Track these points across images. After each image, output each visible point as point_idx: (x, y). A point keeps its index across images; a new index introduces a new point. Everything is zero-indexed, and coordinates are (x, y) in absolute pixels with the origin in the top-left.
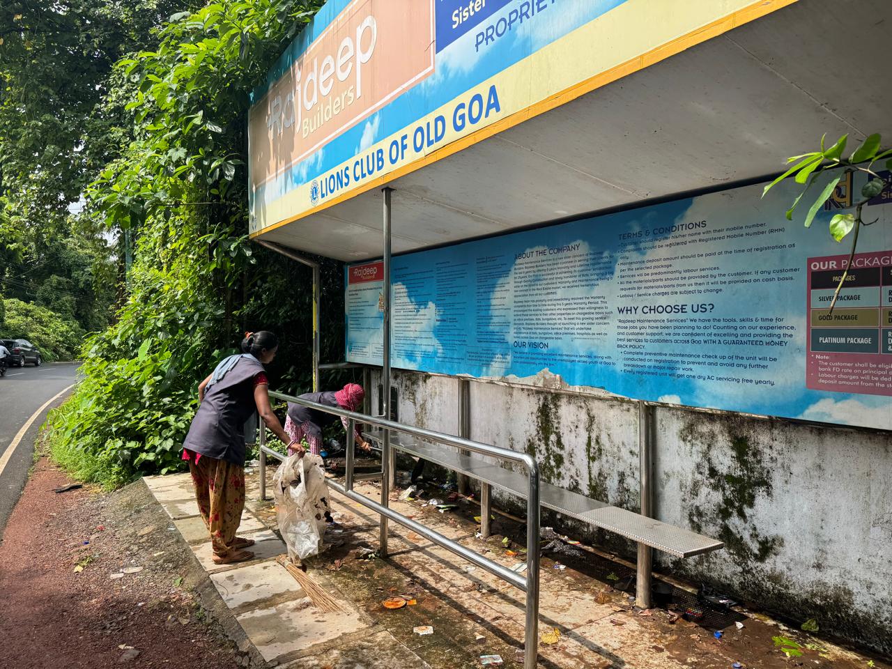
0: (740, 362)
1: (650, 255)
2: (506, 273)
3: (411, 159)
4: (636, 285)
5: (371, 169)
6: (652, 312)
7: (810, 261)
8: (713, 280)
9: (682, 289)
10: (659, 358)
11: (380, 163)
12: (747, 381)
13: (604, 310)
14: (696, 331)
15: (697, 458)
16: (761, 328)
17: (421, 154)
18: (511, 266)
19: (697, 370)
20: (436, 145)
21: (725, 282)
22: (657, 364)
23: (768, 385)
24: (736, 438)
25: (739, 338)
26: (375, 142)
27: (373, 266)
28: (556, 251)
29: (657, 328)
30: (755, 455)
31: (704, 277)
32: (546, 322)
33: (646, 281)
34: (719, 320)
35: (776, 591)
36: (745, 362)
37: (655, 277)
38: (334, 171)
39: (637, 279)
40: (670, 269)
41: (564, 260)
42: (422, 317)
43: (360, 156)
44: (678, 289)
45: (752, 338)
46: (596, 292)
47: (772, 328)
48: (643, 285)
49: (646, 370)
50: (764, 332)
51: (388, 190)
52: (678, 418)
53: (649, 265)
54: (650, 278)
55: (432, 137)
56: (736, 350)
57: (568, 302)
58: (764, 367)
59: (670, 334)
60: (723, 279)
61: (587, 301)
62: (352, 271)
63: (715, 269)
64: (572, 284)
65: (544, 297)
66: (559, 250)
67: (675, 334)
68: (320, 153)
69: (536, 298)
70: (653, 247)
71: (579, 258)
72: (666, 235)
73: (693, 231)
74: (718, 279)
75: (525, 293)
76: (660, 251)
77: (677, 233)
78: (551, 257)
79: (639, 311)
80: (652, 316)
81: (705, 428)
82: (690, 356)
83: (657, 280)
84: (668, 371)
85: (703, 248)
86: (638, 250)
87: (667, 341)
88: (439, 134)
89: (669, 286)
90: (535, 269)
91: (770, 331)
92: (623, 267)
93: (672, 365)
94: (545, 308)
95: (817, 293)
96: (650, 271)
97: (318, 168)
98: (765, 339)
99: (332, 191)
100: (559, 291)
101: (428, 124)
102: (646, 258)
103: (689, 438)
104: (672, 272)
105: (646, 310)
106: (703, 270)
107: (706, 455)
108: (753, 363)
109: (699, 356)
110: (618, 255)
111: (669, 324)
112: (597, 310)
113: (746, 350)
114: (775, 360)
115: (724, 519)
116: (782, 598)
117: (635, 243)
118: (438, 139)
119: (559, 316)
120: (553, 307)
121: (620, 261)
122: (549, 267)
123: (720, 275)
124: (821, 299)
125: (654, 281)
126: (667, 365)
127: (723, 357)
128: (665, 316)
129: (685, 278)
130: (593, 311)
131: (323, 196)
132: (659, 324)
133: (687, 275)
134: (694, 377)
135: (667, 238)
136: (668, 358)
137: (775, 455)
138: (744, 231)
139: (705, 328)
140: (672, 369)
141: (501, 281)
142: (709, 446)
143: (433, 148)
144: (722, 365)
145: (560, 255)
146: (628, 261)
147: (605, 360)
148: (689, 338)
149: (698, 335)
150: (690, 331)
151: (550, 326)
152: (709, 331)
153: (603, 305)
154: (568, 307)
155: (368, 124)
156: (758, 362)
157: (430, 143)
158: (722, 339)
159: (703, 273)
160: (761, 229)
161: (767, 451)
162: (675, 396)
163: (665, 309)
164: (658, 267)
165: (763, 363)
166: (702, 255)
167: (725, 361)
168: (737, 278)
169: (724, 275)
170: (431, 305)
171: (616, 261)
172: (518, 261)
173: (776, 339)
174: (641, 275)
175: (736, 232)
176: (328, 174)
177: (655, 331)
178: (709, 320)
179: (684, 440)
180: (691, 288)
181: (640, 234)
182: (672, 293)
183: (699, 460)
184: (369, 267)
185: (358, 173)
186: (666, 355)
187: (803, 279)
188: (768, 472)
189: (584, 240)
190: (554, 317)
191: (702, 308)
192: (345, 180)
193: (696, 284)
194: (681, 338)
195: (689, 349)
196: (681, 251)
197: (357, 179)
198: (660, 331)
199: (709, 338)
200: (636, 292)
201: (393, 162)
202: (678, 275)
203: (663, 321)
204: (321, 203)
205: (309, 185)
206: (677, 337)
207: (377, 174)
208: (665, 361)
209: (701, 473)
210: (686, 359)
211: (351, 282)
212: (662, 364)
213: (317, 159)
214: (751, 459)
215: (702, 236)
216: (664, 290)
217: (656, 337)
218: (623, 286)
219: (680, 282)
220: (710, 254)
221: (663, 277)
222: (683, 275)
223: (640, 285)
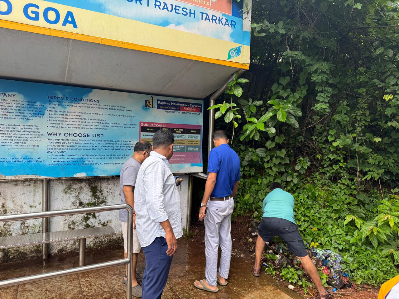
0: (115, 157)
1: (68, 109)
4: (60, 123)
6: (71, 136)
7: (141, 123)
8: (103, 125)
9: (88, 127)
10: (74, 157)
12: (117, 164)
13: (37, 133)
14: (95, 145)
15: (73, 199)
19: (95, 161)
21: (108, 126)
22: (74, 160)
24: (92, 187)
25: (114, 148)
29: (74, 143)
30: (100, 192)
31: (99, 123)
34: (106, 141)
35: (108, 240)
36: (117, 157)
39: (61, 119)
40: (80, 117)
41: (1, 101)
44: (86, 127)
45: (119, 148)
46: (30, 123)
47: (127, 144)
48: (65, 123)
49: (66, 163)
50: (124, 145)
52: (62, 184)
53: (68, 114)
54: (69, 120)
56: (112, 152)
57: (5, 126)
58: (124, 158)
59: (81, 146)
60: (107, 125)
61: (23, 127)
63: (104, 120)
64: (8, 117)
67: (83, 146)
70: (70, 106)
71: (16, 102)
72: (78, 102)
73: (93, 103)
74: (105, 125)
76: (75, 109)
77: (84, 102)
79: (62, 135)
80: (71, 138)
81: (77, 186)
82: (92, 155)
83: (73, 122)
84: (80, 163)
85: (98, 111)
86: (61, 105)
87: (79, 149)
89: (80, 125)
91: (127, 145)
92: (51, 113)
93: (82, 160)
95: (142, 133)
96: (69, 117)
98: (125, 148)
102: (66, 110)
103: (69, 191)
104: (82, 119)
105: (66, 135)
106: (98, 120)
107: (78, 198)
108: (120, 157)
109: (96, 155)
110: (47, 105)
111: (80, 142)
112: (31, 133)
113: (118, 152)
114: (128, 155)
115: (86, 222)
117: (59, 102)
121: (49, 109)
123: (106, 123)
124: (144, 135)
126: (79, 160)
127: (108, 155)
128: (78, 138)
129: (89, 122)
130: (28, 133)
132: (75, 142)
133: (90, 121)
134: (93, 164)
135: (79, 103)
137: (109, 190)
138: (116, 108)
139: (99, 144)
140: (82, 161)
142: (79, 193)
144: (107, 158)
146: (54, 110)
147: (37, 159)
148: (91, 148)
149: (96, 146)
150: (92, 145)
152: (101, 145)
153: (37, 131)
154: (5, 129)
156: (122, 156)
158: (107, 148)
159: (98, 121)
160: (124, 109)
161: (106, 189)
162: (83, 173)
163: (78, 135)
164: (74, 116)
165: (124, 157)
166: (98, 114)
167: (109, 157)
168: (114, 125)
169: (108, 123)
171: (46, 109)
173: (129, 148)
174: (63, 118)
175: (113, 108)
177: (72, 145)
178: (101, 141)
179: (65, 193)
180: (92, 127)
181: (62, 98)
182: (82, 128)
183: (74, 200)
186: (78, 155)
187: (138, 128)
189: (19, 93)
191: (98, 136)
193: (95, 125)
194: (87, 148)
195: (91, 152)
196: (86, 110)
198: (75, 145)
199: (101, 148)
200: (60, 125)
202: (85, 121)
203: (77, 140)
206: (85, 148)
209: (75, 206)
210: (90, 157)
212: (76, 160)
214: (99, 194)
215: (97, 106)
216: (77, 126)
217: (73, 148)
218: (51, 122)
219: (86, 124)
220: (102, 114)
221: (77, 120)
222: (88, 121)
223: (63, 122)
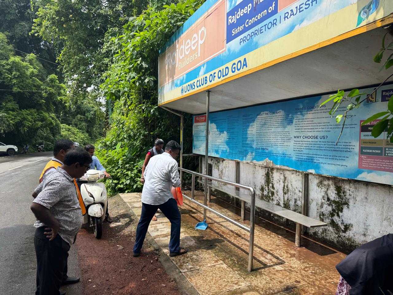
0: (336, 158)
1: (306, 116)
2: (253, 121)
3: (217, 81)
4: (301, 128)
5: (203, 83)
6: (306, 138)
7: (361, 121)
8: (328, 127)
9: (317, 130)
10: (308, 155)
11: (206, 82)
12: (338, 165)
13: (289, 137)
14: (321, 146)
15: (323, 194)
16: (343, 145)
17: (220, 80)
18: (255, 118)
19: (321, 160)
20: (226, 77)
21: (332, 128)
22: (307, 158)
23: (345, 167)
24: (337, 186)
25: (336, 149)
26: (204, 74)
27: (203, 116)
30: (344, 193)
31: (324, 126)
32: (268, 140)
33: (304, 126)
34: (329, 142)
35: (349, 244)
36: (338, 158)
37: (307, 125)
38: (189, 83)
39: (301, 125)
40: (313, 122)
41: (275, 117)
42: (222, 137)
43: (199, 78)
44: (316, 130)
45: (340, 149)
46: (286, 130)
47: (347, 145)
48: (303, 128)
49: (303, 160)
50: (344, 147)
51: (209, 91)
52: (316, 179)
53: (305, 120)
55: (224, 74)
56: (334, 153)
57: (276, 133)
58: (344, 160)
59: (312, 147)
61: (283, 133)
62: (196, 118)
63: (328, 123)
64: (277, 126)
65: (267, 131)
66: (273, 113)
67: (314, 147)
68: (185, 76)
69: (264, 131)
70: (307, 114)
71: (281, 117)
73: (321, 108)
74: (330, 127)
75: (261, 129)
76: (310, 115)
77: (315, 109)
78: (270, 115)
79: (302, 137)
80: (306, 140)
81: (326, 183)
82: (319, 155)
83: (308, 126)
84: (311, 161)
85: (324, 115)
86: (302, 114)
87: (311, 149)
88: (227, 73)
89: (312, 129)
90: (264, 120)
91: (347, 147)
92: (296, 121)
93: (312, 158)
94: (267, 135)
95: (363, 133)
96: (305, 123)
97: (184, 81)
98: (345, 150)
99: (189, 91)
100: (273, 129)
101: (223, 69)
102: (304, 118)
103: (320, 186)
105: (304, 137)
107: (326, 193)
108: (341, 158)
109: (322, 155)
110: (295, 116)
111: (312, 143)
112: (286, 137)
113: (338, 154)
114: (348, 157)
115: (332, 217)
116: (351, 246)
117: (301, 112)
118: (226, 75)
119: (273, 139)
120: (270, 135)
121: (295, 118)
122: (269, 120)
123: (330, 125)
124: (364, 136)
125: (307, 126)
127: (330, 156)
128: (310, 140)
130: (285, 137)
131: (185, 92)
132: (308, 143)
133: (319, 125)
134: (320, 163)
135: (312, 111)
136: (311, 156)
137: (351, 193)
139: (324, 145)
140: (312, 160)
141: (251, 124)
142: (327, 189)
143: (224, 78)
144: (330, 159)
145: (274, 115)
146: (298, 118)
147: (289, 156)
148: (319, 148)
149: (322, 147)
150: (319, 146)
151: (269, 142)
152: (325, 146)
153: (289, 135)
154: (276, 135)
155: (202, 67)
156: (342, 158)
157: (223, 76)
158: (330, 149)
159: (324, 124)
160: (345, 109)
161: (348, 191)
162: (313, 170)
163: (310, 137)
164: (309, 121)
165: (344, 158)
166: (324, 118)
167: (331, 157)
168: (336, 127)
169: (332, 125)
170: (225, 132)
171: (294, 118)
172: (258, 117)
173: (348, 150)
174: (303, 124)
176: (187, 84)
177: (307, 145)
178: (326, 142)
179: (318, 187)
180: (320, 130)
181: (303, 109)
182: (313, 131)
183: (323, 195)
184: (202, 117)
185: (198, 85)
186: (310, 154)
187: (358, 128)
188: (348, 200)
189: (282, 110)
190: (270, 139)
191: (323, 137)
192: (193, 87)
193: (322, 128)
194: (316, 148)
195: (319, 152)
196: (316, 115)
197: (198, 87)
198: (308, 145)
199: (326, 149)
200: (301, 130)
201: (210, 81)
202: (315, 125)
203: (310, 142)
204: (185, 94)
205: (180, 88)
206: (314, 148)
207: (205, 86)
208: (310, 157)
209: (324, 200)
210: (317, 156)
211: (195, 122)
212: (309, 158)
213: (183, 78)
214: (342, 194)
215: (324, 111)
216: (310, 130)
217: (307, 148)
218: (296, 128)
219: (316, 127)
220: (327, 117)
221: (310, 125)
222: (317, 124)
223: (302, 128)
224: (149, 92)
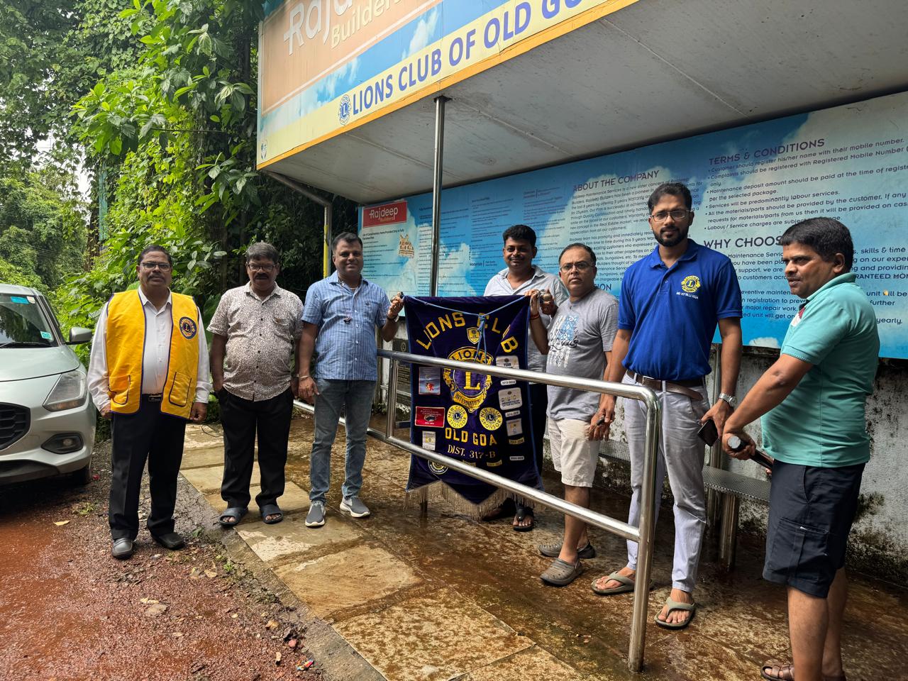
1: (749, 180)
2: (562, 208)
3: (480, 57)
4: (729, 216)
5: (423, 74)
6: (749, 244)
8: (830, 207)
9: (789, 218)
10: (752, 297)
11: (436, 66)
16: (889, 259)
17: (495, 50)
18: (568, 199)
20: (516, 38)
21: (845, 209)
22: (751, 304)
23: (894, 324)
25: (859, 272)
26: (429, 43)
27: (393, 206)
28: (627, 179)
29: (754, 263)
31: (817, 203)
32: (610, 261)
33: (743, 211)
35: (870, 553)
37: (754, 206)
38: (372, 82)
39: (730, 208)
40: (774, 196)
41: (637, 190)
42: (452, 261)
43: (410, 59)
44: (784, 219)
45: (875, 272)
47: (903, 259)
48: (738, 215)
50: (892, 263)
51: (442, 98)
53: (747, 191)
54: (747, 206)
55: (511, 28)
57: (639, 237)
58: (889, 303)
59: (769, 270)
60: (842, 205)
62: (367, 212)
63: (832, 193)
65: (609, 233)
66: (631, 178)
67: (776, 270)
68: (354, 62)
69: (598, 234)
70: (753, 171)
72: (771, 158)
73: (807, 151)
74: (836, 206)
75: (585, 229)
76: (762, 176)
77: (786, 155)
78: (620, 186)
79: (732, 244)
80: (748, 249)
83: (757, 209)
84: (765, 312)
85: (819, 171)
86: (734, 175)
87: (765, 278)
88: (521, 24)
89: (771, 216)
90: (600, 202)
91: (900, 263)
92: (714, 195)
93: (769, 304)
94: (610, 245)
96: (747, 199)
97: (351, 80)
98: (893, 272)
99: (367, 106)
100: (629, 226)
101: (506, 15)
102: (743, 184)
104: (777, 199)
105: (740, 243)
106: (817, 195)
108: (876, 299)
110: (708, 181)
111: (769, 259)
114: (905, 294)
117: (730, 168)
118: (519, 30)
119: (628, 254)
120: (621, 244)
121: (710, 188)
122: (618, 199)
123: (838, 201)
125: (752, 210)
126: (762, 305)
128: (764, 249)
129: (793, 206)
131: (356, 112)
132: (756, 259)
133: (796, 202)
135: (771, 161)
136: (766, 296)
137: (879, 405)
138: (873, 150)
140: (770, 308)
141: (555, 216)
143: (510, 41)
145: (633, 184)
146: (720, 188)
151: (615, 266)
154: (639, 242)
155: (422, 23)
156: (882, 298)
157: (507, 36)
159: (817, 199)
160: (896, 146)
162: (772, 338)
163: (764, 241)
164: (759, 193)
165: (888, 299)
166: (816, 179)
168: (861, 204)
169: (845, 201)
170: (465, 247)
171: (704, 189)
172: (578, 193)
174: (737, 204)
175: (863, 151)
176: (363, 87)
177: (751, 267)
181: (737, 158)
182: (775, 223)
184: (389, 207)
185: (405, 80)
186: (763, 293)
188: (870, 424)
189: (664, 167)
190: (621, 255)
192: (387, 91)
193: (807, 212)
196: (788, 174)
197: (402, 88)
198: (756, 266)
200: (729, 223)
201: (453, 63)
202: (783, 203)
203: (762, 255)
204: (353, 120)
205: (338, 101)
206: (778, 273)
207: (431, 79)
208: (761, 300)
210: (789, 298)
211: (365, 225)
212: (757, 304)
213: (349, 71)
215: (818, 158)
216: (765, 220)
217: (752, 274)
218: (712, 217)
219: (786, 210)
220: (828, 177)
221: (765, 205)
222: (791, 202)
223: (734, 215)
224: (225, 134)
